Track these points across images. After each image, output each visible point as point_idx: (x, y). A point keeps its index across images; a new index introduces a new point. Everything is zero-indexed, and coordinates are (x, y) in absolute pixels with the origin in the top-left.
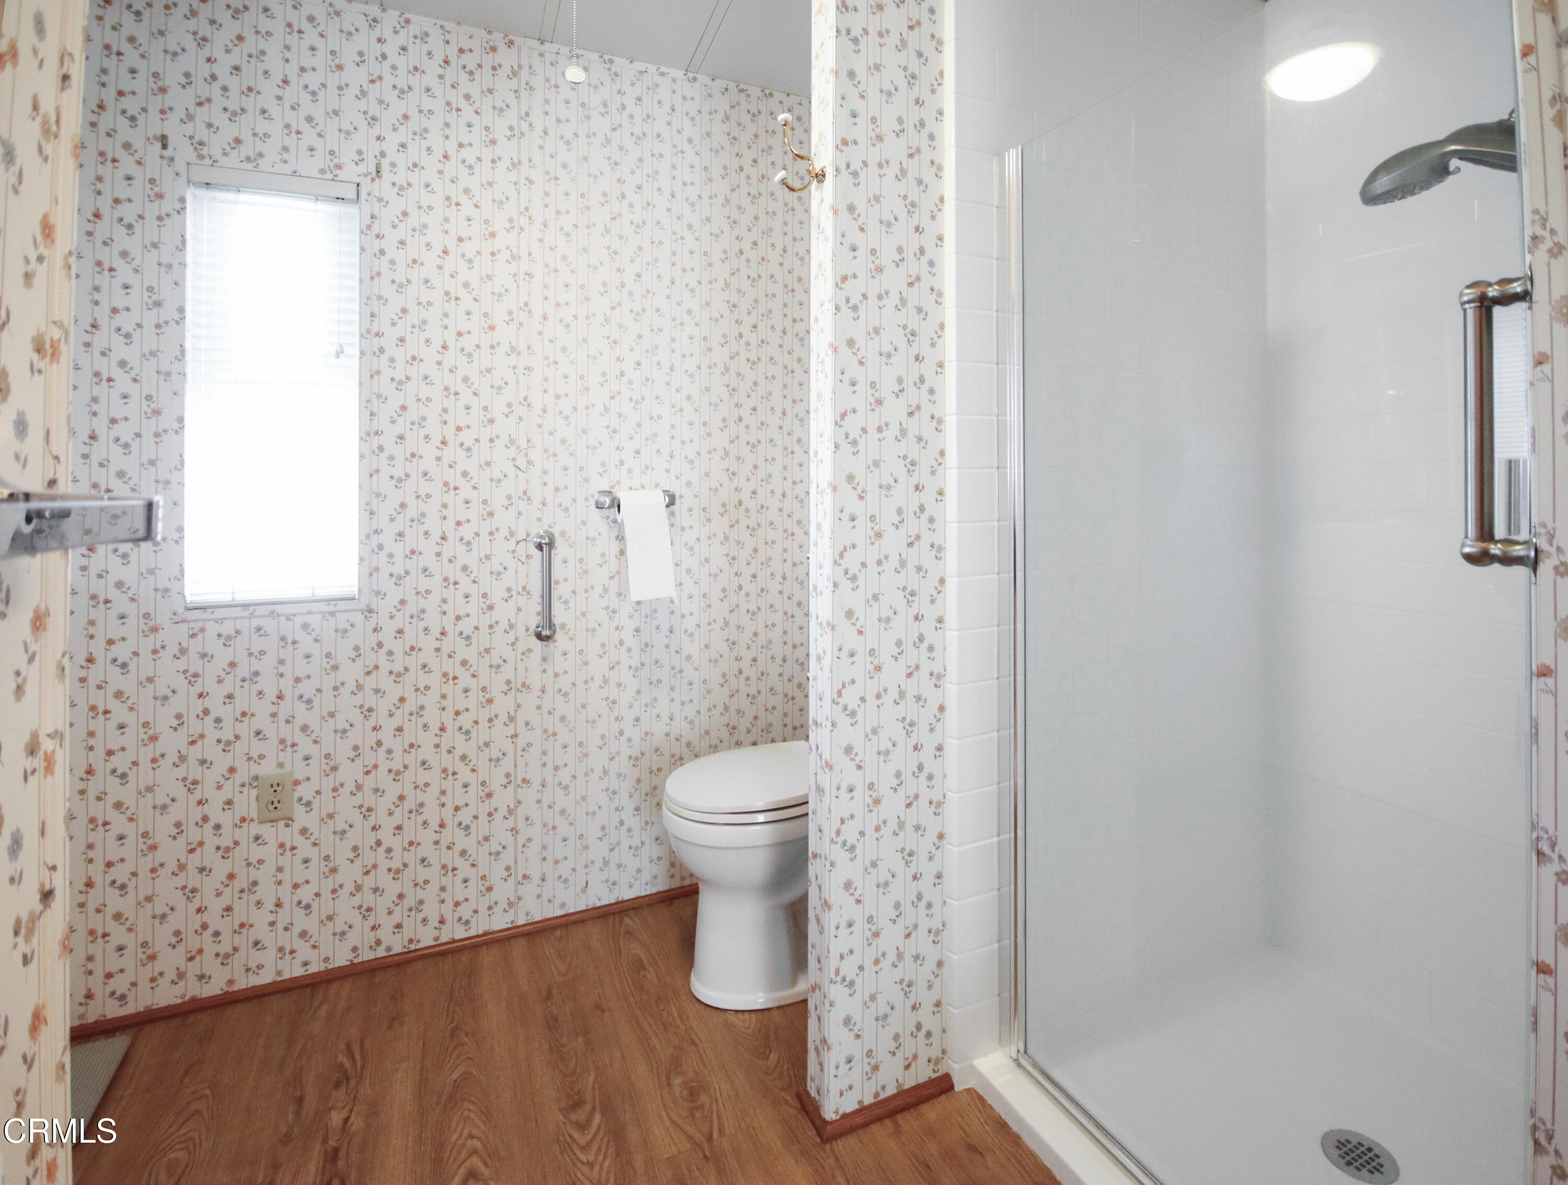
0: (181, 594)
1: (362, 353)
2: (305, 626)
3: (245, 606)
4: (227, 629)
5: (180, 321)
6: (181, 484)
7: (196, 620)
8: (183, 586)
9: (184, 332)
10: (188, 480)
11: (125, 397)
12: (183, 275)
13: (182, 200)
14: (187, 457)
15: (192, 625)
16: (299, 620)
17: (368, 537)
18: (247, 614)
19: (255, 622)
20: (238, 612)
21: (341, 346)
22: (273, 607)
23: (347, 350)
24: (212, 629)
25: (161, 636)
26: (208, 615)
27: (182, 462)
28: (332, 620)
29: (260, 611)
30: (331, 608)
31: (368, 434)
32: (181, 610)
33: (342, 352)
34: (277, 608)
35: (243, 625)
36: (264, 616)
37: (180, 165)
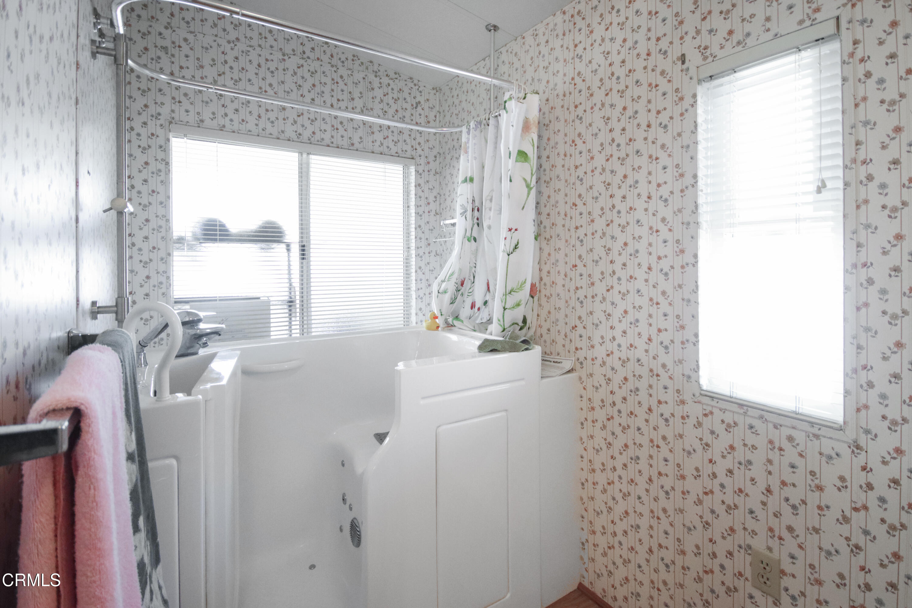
0: (697, 382)
1: (846, 184)
2: (790, 439)
3: (741, 405)
4: (728, 418)
5: (694, 185)
6: (697, 303)
7: (708, 405)
8: (698, 377)
9: (696, 192)
10: (701, 300)
11: (665, 242)
12: (696, 151)
13: (694, 96)
14: (700, 283)
15: (705, 407)
16: (786, 432)
17: (855, 371)
18: (742, 411)
19: (749, 421)
20: (735, 408)
21: (823, 181)
22: (763, 413)
23: (829, 184)
24: (718, 415)
25: (686, 408)
26: (714, 403)
27: (697, 287)
28: (817, 442)
29: (751, 412)
30: (815, 430)
31: (855, 266)
32: (697, 394)
33: (824, 185)
34: (766, 415)
35: (739, 419)
36: (755, 418)
37: (693, 71)
